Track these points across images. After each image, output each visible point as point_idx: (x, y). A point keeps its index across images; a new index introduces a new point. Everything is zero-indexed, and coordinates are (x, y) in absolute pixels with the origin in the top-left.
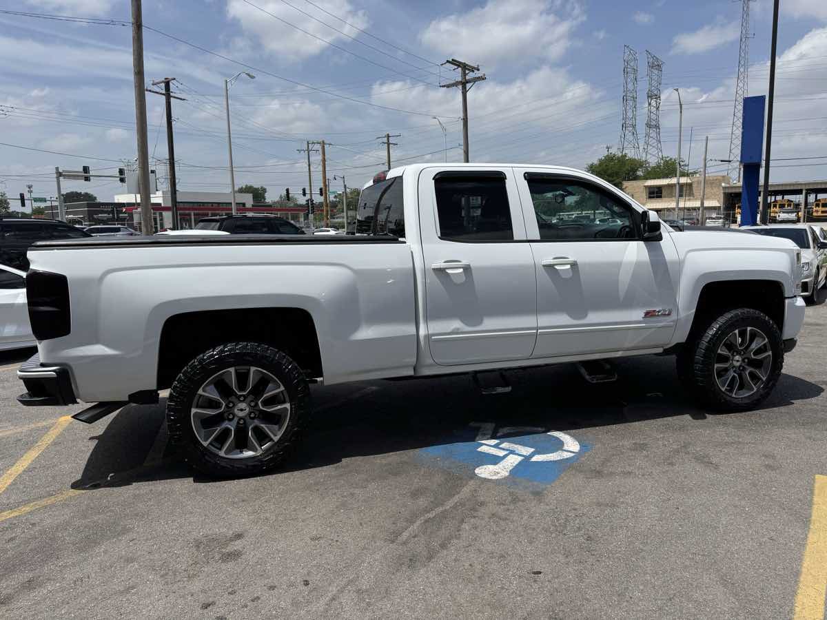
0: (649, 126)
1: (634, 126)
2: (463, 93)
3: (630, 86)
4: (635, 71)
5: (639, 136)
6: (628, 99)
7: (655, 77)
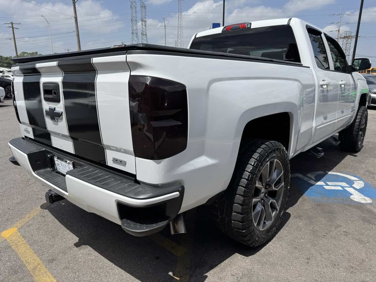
0: (143, 34)
1: (137, 34)
2: (73, 3)
3: (134, 14)
4: (136, 7)
5: (139, 39)
6: (134, 21)
7: (144, 12)
